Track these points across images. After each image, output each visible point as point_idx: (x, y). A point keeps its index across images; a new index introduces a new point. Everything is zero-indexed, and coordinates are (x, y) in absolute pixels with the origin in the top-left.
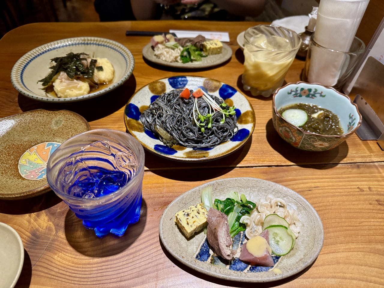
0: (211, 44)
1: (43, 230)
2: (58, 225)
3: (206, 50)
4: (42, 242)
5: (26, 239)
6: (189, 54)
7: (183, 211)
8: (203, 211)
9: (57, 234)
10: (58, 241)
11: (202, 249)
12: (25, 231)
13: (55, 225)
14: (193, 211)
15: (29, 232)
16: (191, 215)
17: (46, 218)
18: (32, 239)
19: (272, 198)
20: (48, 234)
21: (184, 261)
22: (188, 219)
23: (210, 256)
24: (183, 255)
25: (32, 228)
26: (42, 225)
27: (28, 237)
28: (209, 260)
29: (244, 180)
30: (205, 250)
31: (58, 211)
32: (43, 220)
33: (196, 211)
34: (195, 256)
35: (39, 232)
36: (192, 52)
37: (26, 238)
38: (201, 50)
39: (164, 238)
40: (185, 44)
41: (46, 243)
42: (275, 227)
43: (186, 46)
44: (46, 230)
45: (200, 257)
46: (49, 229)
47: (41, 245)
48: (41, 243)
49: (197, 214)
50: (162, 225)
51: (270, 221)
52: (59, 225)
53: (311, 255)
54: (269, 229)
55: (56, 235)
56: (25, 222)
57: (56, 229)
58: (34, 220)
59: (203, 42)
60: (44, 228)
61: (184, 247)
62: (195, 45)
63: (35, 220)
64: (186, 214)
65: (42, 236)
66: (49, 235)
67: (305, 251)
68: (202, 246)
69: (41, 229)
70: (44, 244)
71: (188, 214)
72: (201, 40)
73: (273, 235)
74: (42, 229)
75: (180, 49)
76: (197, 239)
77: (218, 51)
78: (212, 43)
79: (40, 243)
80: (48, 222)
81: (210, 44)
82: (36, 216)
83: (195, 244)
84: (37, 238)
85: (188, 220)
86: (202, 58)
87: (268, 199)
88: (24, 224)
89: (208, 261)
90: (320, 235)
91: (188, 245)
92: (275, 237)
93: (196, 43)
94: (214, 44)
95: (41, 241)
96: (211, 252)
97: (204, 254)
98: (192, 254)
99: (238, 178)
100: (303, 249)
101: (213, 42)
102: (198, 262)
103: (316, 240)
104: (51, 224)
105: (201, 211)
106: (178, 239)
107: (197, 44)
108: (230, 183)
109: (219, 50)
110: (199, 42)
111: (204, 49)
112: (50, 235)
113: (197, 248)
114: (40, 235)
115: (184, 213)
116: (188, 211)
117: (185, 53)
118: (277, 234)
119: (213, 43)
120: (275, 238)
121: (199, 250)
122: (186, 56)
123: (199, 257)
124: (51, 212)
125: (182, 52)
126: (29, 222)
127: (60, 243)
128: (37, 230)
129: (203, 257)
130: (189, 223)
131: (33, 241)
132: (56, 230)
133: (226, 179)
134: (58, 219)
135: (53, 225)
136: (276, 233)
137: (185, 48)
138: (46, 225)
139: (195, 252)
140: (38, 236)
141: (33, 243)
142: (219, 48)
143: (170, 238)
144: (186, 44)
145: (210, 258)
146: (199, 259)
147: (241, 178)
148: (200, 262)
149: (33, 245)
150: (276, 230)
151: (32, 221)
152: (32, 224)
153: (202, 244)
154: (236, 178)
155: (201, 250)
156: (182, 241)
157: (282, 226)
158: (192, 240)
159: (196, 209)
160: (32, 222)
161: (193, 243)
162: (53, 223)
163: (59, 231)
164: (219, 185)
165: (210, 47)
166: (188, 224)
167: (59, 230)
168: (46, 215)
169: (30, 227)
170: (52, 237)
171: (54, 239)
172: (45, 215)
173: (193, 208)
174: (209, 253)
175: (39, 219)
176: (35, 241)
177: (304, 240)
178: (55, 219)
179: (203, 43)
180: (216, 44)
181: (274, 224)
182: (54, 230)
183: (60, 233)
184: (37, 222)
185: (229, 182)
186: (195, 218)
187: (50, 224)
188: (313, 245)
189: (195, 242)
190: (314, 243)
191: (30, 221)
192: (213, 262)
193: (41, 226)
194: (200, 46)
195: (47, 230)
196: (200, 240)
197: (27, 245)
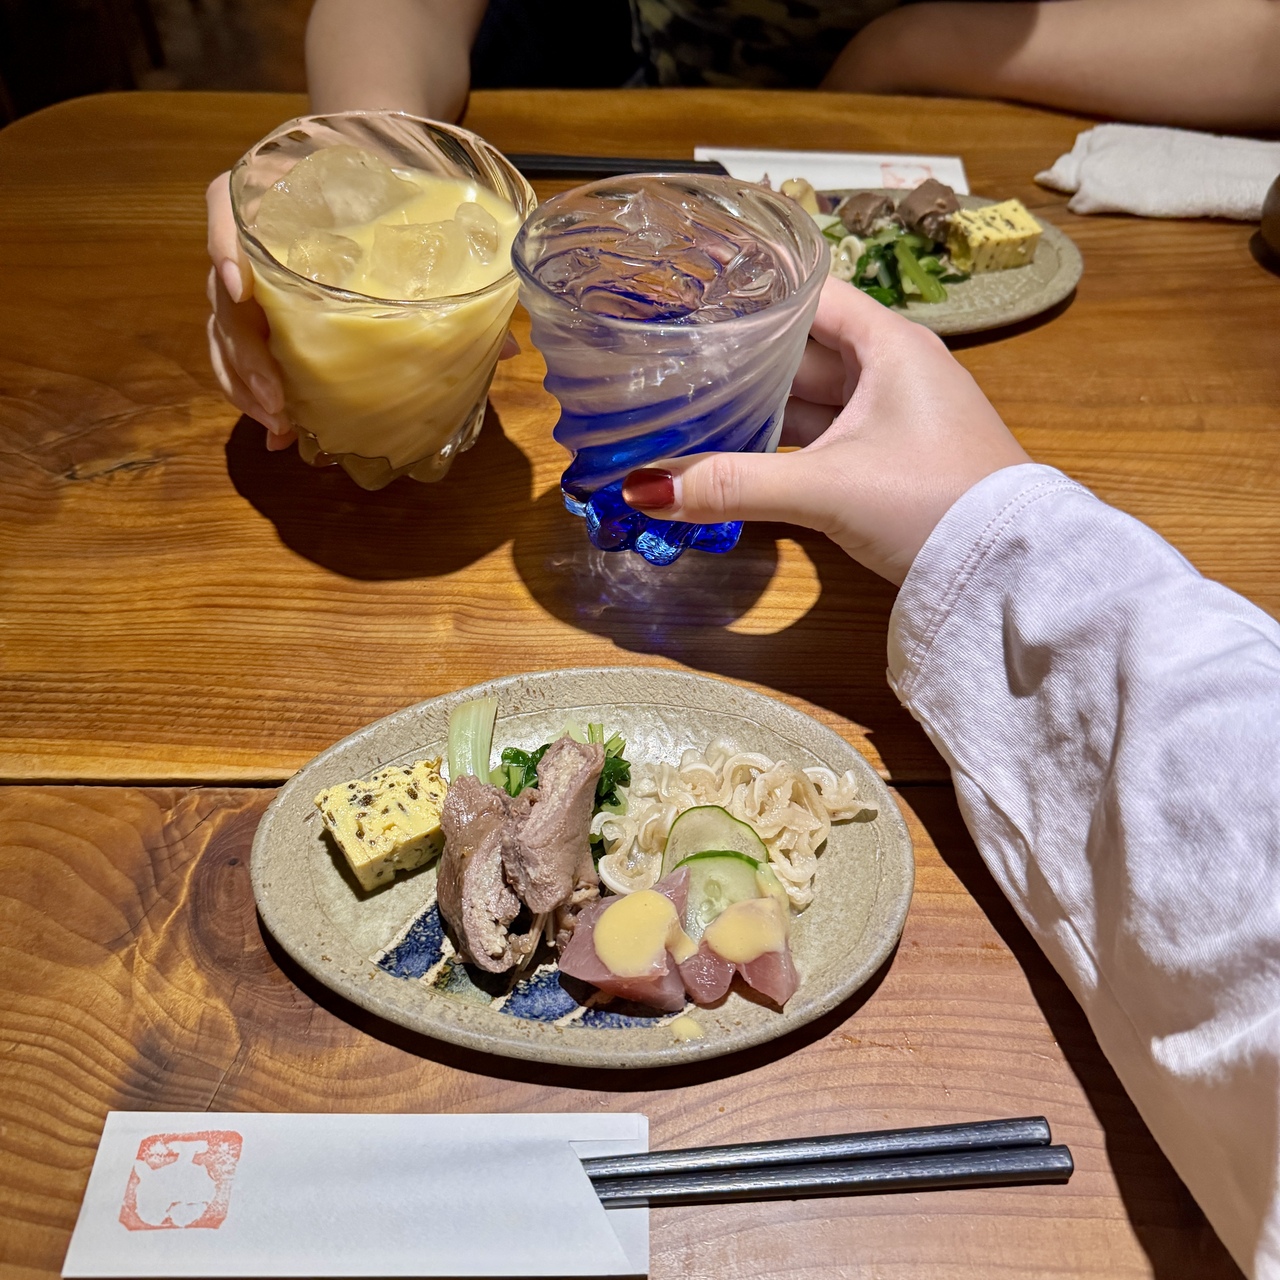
0: (989, 224)
1: (187, 1032)
2: (248, 1015)
3: (966, 249)
4: (184, 1087)
5: (118, 1069)
6: (892, 267)
7: (352, 787)
8: (434, 787)
9: (247, 1053)
10: (255, 1084)
11: (416, 933)
12: (108, 1031)
13: (236, 1013)
14: (392, 786)
15: (127, 1040)
16: (381, 804)
17: (199, 981)
18: (140, 1070)
19: (731, 751)
20: (207, 1052)
21: (325, 971)
22: (364, 815)
23: (439, 960)
24: (328, 952)
25: (141, 1019)
26: (182, 1011)
27: (126, 1060)
28: (432, 975)
29: (635, 679)
30: (427, 936)
31: (246, 950)
32: (184, 986)
33: (406, 788)
34: (380, 956)
35: (169, 1038)
36: (905, 261)
37: (114, 1064)
38: (940, 249)
39: (264, 886)
40: (870, 225)
41: (201, 1090)
42: (712, 860)
43: (877, 234)
44: (199, 1034)
45: (399, 961)
46: (211, 1028)
47: (183, 1100)
48: (182, 1091)
49: (407, 801)
50: (268, 837)
51: (697, 835)
52: (256, 1011)
53: (837, 975)
54: (693, 864)
55: (242, 1058)
56: (110, 992)
57: (240, 1028)
58: (146, 988)
59: (952, 212)
60: (191, 1023)
61: (341, 924)
62: (914, 228)
63: (153, 988)
64: (361, 796)
65: (186, 1061)
66: (215, 1058)
67: (821, 962)
68: (418, 923)
69: (178, 1029)
70: (195, 1097)
71: (370, 796)
72: (942, 206)
73: (706, 889)
74: (184, 1027)
75: (848, 249)
76: (402, 897)
77: (1019, 253)
78: (993, 218)
79: (176, 1090)
80: (207, 995)
81: (980, 223)
82: (154, 969)
83: (389, 915)
84: (165, 1069)
85: (363, 820)
86: (948, 287)
87: (717, 754)
88: (106, 1000)
89: (424, 977)
90: (893, 902)
91: (360, 917)
92: (713, 899)
93: (923, 219)
94: (999, 223)
95: (182, 1079)
96: (447, 948)
97: (417, 952)
98: (367, 950)
99: (611, 670)
100: (816, 953)
101: (995, 211)
102: (381, 979)
103: (873, 920)
104: (221, 1006)
105: (426, 787)
106: (326, 891)
107: (927, 222)
108: (577, 689)
109: (1021, 250)
110: (934, 214)
111: (954, 247)
112: (220, 1054)
113: (394, 930)
114: (173, 1052)
115: (354, 792)
116: (373, 784)
117: (875, 268)
118: (719, 887)
119: (997, 215)
120: (710, 902)
121: (401, 935)
122: (875, 281)
123: (393, 962)
124: (218, 953)
125: (863, 262)
126: (127, 992)
127: (262, 1094)
128: (162, 1029)
129: (409, 961)
130: (365, 830)
131: (147, 1080)
132: (242, 1037)
133: (561, 673)
134: (248, 988)
135: (227, 1011)
136: (717, 884)
137: (872, 242)
138: (200, 1012)
139: (381, 944)
140: (165, 1058)
141: (145, 1087)
142: (1024, 241)
143: (290, 885)
144: (875, 221)
145: (439, 967)
146: (390, 968)
147: (626, 670)
148: (389, 978)
149: (149, 1098)
150: (718, 871)
151: (139, 989)
152: (137, 1004)
153: (418, 915)
154: (605, 671)
155: (408, 935)
156: (338, 902)
157: (737, 855)
158: (378, 899)
159: (409, 779)
160: (138, 994)
161: (383, 909)
162: (229, 1001)
163: (257, 1042)
164: (531, 693)
165: (987, 239)
166: (360, 834)
167: (258, 1034)
168: (199, 966)
169: (132, 1018)
170: (225, 1066)
171: (234, 1077)
172: (193, 965)
173: (395, 773)
174: (439, 950)
175: (166, 984)
176: (155, 1079)
177: (830, 918)
178: (237, 983)
179: (948, 218)
180: (1009, 223)
181: (712, 847)
182: (235, 1035)
183: (262, 1050)
184: (158, 994)
185: (574, 683)
186: (395, 812)
187: (216, 1008)
188: (856, 938)
189: (394, 907)
190: (864, 930)
191: (131, 991)
192: (444, 982)
193: (179, 1016)
194: (937, 231)
195: (202, 1031)
196: (416, 899)
197: (121, 1095)
